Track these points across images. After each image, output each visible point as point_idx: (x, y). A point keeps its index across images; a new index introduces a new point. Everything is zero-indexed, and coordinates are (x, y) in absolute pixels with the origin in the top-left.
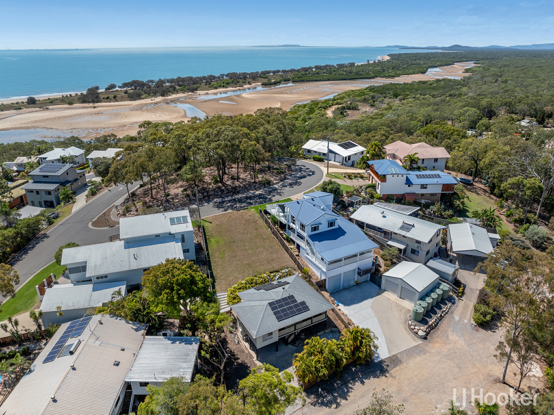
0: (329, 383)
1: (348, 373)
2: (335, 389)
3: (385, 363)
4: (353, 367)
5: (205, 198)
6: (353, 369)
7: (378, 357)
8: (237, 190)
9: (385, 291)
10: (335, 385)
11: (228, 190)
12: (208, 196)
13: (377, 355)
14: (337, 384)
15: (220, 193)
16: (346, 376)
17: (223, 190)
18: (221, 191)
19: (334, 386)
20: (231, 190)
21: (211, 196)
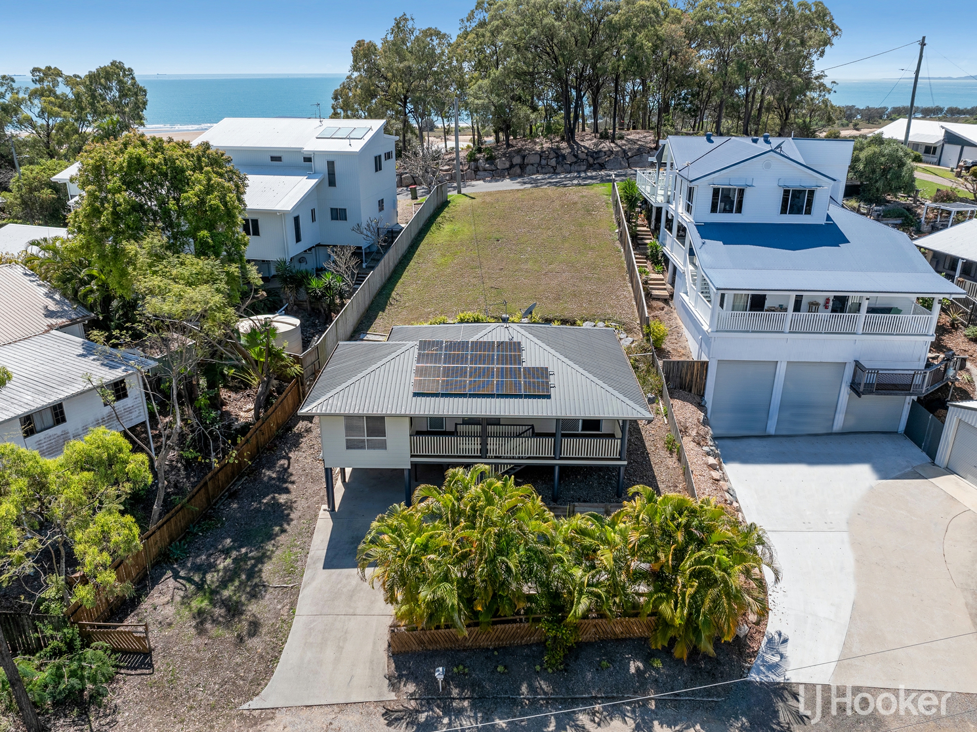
0: (500, 669)
1: (599, 669)
2: (514, 702)
3: (792, 702)
4: (635, 658)
5: (514, 169)
6: (634, 666)
7: (773, 667)
8: (599, 161)
9: (949, 470)
10: (524, 689)
11: (576, 156)
12: (523, 167)
13: (777, 659)
14: (532, 689)
15: (553, 162)
16: (589, 676)
17: (564, 157)
18: (557, 157)
19: (517, 690)
20: (584, 156)
21: (530, 167)
